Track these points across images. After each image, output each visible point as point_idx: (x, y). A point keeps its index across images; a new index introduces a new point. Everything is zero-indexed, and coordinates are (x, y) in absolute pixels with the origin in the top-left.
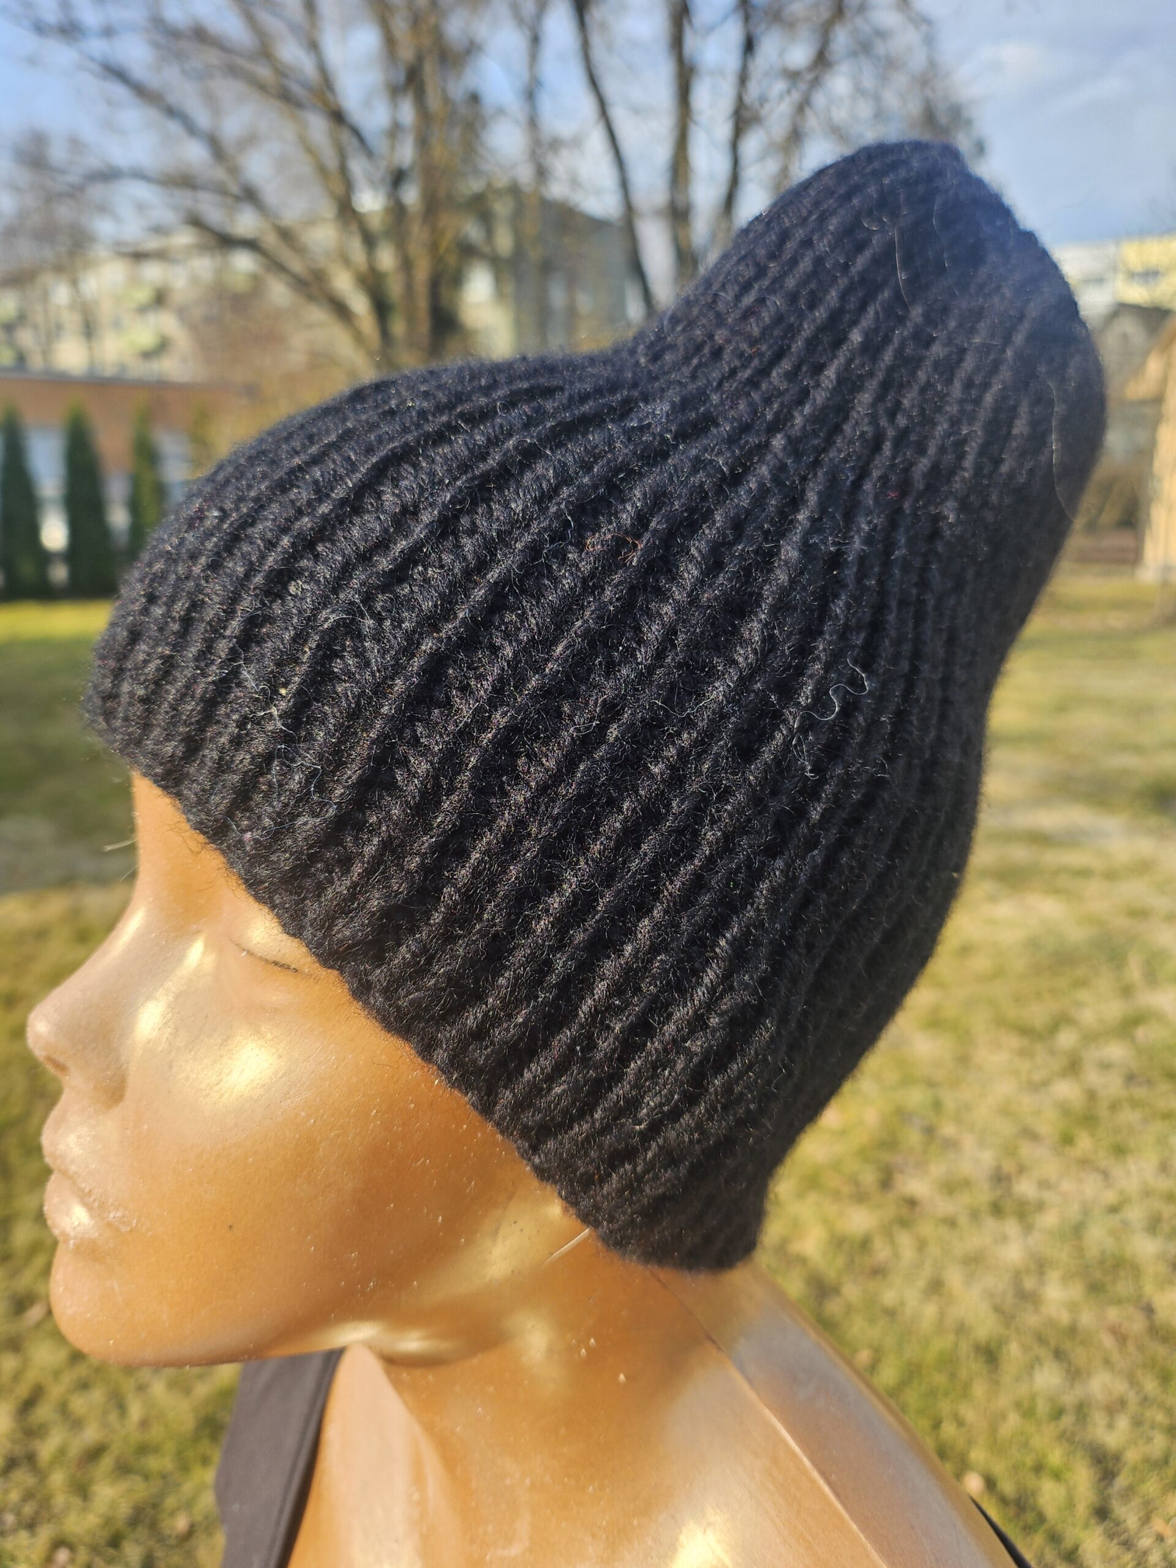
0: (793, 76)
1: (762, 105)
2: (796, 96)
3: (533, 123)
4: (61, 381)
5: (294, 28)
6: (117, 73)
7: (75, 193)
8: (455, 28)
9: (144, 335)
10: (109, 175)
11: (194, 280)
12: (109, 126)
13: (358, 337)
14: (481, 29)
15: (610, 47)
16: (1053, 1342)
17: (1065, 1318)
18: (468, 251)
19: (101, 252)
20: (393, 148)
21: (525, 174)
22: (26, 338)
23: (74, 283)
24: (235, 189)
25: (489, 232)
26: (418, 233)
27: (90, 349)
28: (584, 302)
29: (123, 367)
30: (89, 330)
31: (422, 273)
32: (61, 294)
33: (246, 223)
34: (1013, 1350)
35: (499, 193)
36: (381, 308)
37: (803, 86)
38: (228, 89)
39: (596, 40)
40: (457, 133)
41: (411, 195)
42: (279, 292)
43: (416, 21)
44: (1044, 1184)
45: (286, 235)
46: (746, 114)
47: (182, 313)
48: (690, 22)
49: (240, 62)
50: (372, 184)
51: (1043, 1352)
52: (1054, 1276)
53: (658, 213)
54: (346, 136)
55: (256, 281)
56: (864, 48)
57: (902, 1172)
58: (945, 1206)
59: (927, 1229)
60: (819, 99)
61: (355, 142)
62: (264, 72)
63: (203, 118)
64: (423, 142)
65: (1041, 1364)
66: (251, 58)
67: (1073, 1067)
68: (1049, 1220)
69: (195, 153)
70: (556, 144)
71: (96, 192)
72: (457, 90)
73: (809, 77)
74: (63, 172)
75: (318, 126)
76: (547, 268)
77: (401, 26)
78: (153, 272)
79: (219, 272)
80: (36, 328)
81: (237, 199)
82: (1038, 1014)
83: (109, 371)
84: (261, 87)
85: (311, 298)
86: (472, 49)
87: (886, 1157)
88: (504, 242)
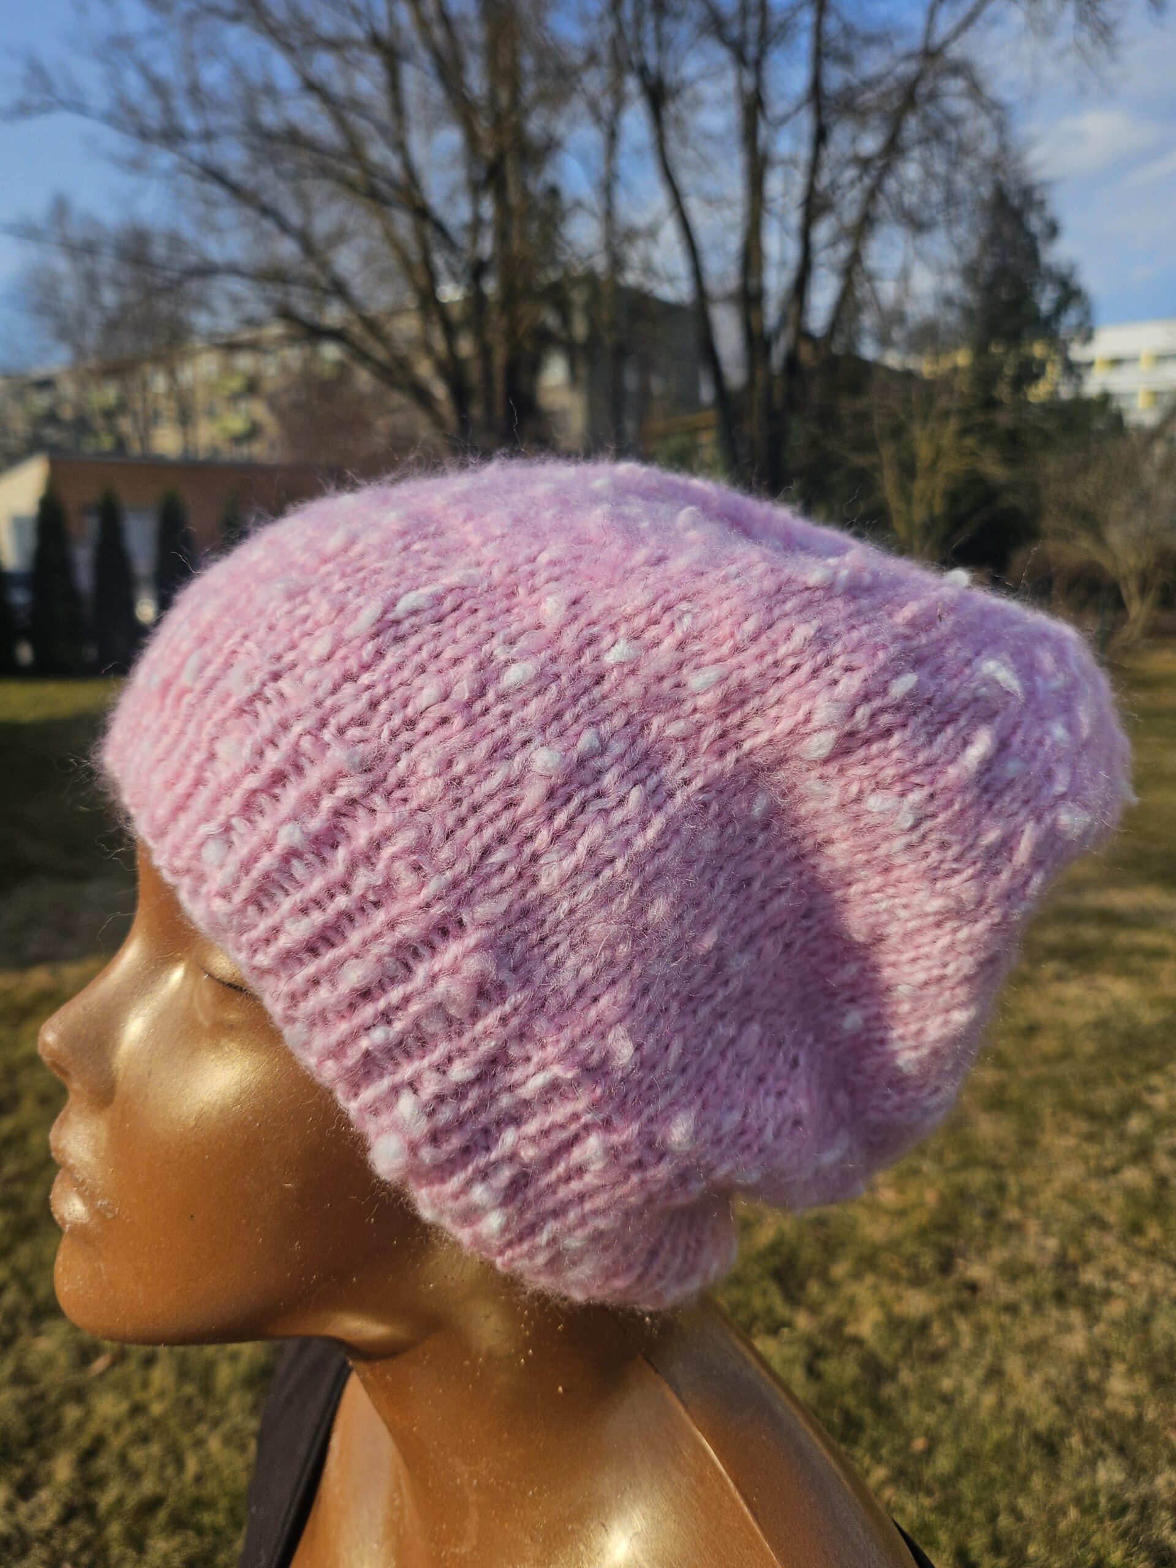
0: (864, 163)
1: (834, 192)
2: (867, 181)
3: (609, 215)
4: (157, 465)
5: (382, 129)
6: (214, 174)
7: (173, 288)
8: (534, 126)
9: (236, 423)
10: (207, 271)
11: (284, 368)
12: (207, 225)
13: (438, 422)
14: (560, 128)
15: (684, 141)
16: (1117, 1437)
17: (1130, 1411)
18: (544, 340)
19: (198, 344)
20: (475, 242)
21: (600, 264)
22: (125, 425)
23: (172, 373)
24: (324, 282)
25: (566, 320)
26: (497, 321)
27: (185, 434)
28: (657, 385)
29: (215, 451)
30: (185, 418)
31: (499, 359)
32: (160, 383)
33: (334, 314)
34: (1075, 1441)
35: (575, 282)
36: (460, 393)
37: (874, 173)
38: (319, 189)
39: (671, 134)
40: (534, 227)
41: (491, 286)
42: (364, 379)
43: (498, 121)
44: (1110, 1274)
45: (372, 326)
46: (818, 201)
47: (272, 403)
48: (764, 114)
49: (332, 162)
50: (455, 277)
51: (1106, 1447)
52: (1119, 1368)
53: (729, 298)
54: (429, 231)
55: (343, 369)
56: (935, 135)
57: (963, 1256)
58: (1006, 1293)
59: (987, 1316)
60: (891, 185)
61: (438, 236)
62: (353, 172)
63: (295, 217)
64: (503, 236)
65: (1105, 1460)
66: (341, 157)
67: (1143, 1153)
68: (1116, 1309)
69: (287, 249)
70: (631, 235)
71: (194, 286)
72: (536, 186)
73: (879, 163)
74: (164, 268)
75: (403, 223)
76: (621, 353)
77: (483, 125)
78: (245, 362)
79: (307, 362)
80: (135, 414)
81: (326, 292)
82: (1107, 1097)
83: (202, 455)
84: (350, 186)
85: (394, 385)
86: (551, 146)
87: (947, 1240)
88: (580, 329)
